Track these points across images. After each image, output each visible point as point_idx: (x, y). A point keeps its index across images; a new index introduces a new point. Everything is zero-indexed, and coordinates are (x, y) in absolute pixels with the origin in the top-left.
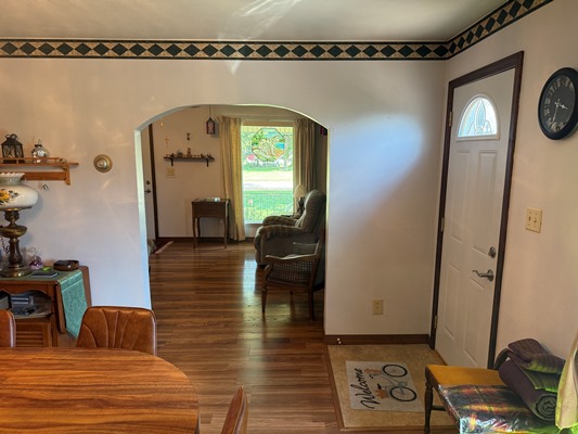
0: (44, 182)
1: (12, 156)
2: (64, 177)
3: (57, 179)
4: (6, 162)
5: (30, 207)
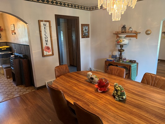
0: (130, 38)
1: (124, 31)
2: (136, 37)
3: (134, 37)
4: (122, 32)
5: (126, 45)
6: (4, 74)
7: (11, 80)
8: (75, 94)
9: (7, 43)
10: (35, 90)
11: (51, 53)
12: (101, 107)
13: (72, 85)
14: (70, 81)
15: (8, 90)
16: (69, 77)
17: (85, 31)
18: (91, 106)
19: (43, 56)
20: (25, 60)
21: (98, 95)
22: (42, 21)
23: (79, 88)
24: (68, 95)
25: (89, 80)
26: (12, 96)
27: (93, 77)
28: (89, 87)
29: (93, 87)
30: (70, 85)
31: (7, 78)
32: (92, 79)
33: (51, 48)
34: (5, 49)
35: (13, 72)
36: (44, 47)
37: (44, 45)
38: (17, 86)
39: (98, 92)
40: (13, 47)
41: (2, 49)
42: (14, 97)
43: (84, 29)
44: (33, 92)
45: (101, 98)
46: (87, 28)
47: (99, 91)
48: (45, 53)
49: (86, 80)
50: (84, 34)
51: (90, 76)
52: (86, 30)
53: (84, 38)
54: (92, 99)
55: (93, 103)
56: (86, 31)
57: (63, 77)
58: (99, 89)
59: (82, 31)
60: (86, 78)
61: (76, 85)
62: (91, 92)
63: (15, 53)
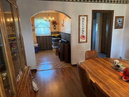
6: (54, 52)
7: (58, 57)
8: (99, 76)
9: (58, 33)
10: (71, 66)
11: (85, 41)
12: (122, 94)
13: (98, 68)
14: (96, 65)
15: (55, 63)
16: (97, 61)
17: (118, 23)
18: (112, 91)
19: (79, 42)
20: (67, 44)
21: (122, 83)
22: (81, 16)
23: (103, 72)
24: (92, 76)
25: (115, 67)
26: (56, 67)
27: (119, 65)
28: (114, 74)
29: (118, 74)
30: (96, 68)
31: (56, 55)
32: (118, 66)
33: (86, 36)
34: (57, 36)
35: (60, 51)
36: (81, 35)
37: (81, 34)
38: (60, 61)
39: (122, 80)
40: (62, 35)
41: (56, 36)
42: (58, 68)
43: (118, 21)
44: (70, 67)
45: (124, 86)
46: (121, 20)
47: (124, 79)
48: (81, 40)
49: (112, 67)
50: (117, 26)
51: (117, 64)
52: (119, 21)
53: (118, 28)
54: (115, 84)
55: (114, 89)
56: (120, 23)
57: (92, 60)
58: (124, 78)
59: (116, 22)
60: (112, 65)
61: (101, 69)
62: (115, 78)
63: (62, 39)
